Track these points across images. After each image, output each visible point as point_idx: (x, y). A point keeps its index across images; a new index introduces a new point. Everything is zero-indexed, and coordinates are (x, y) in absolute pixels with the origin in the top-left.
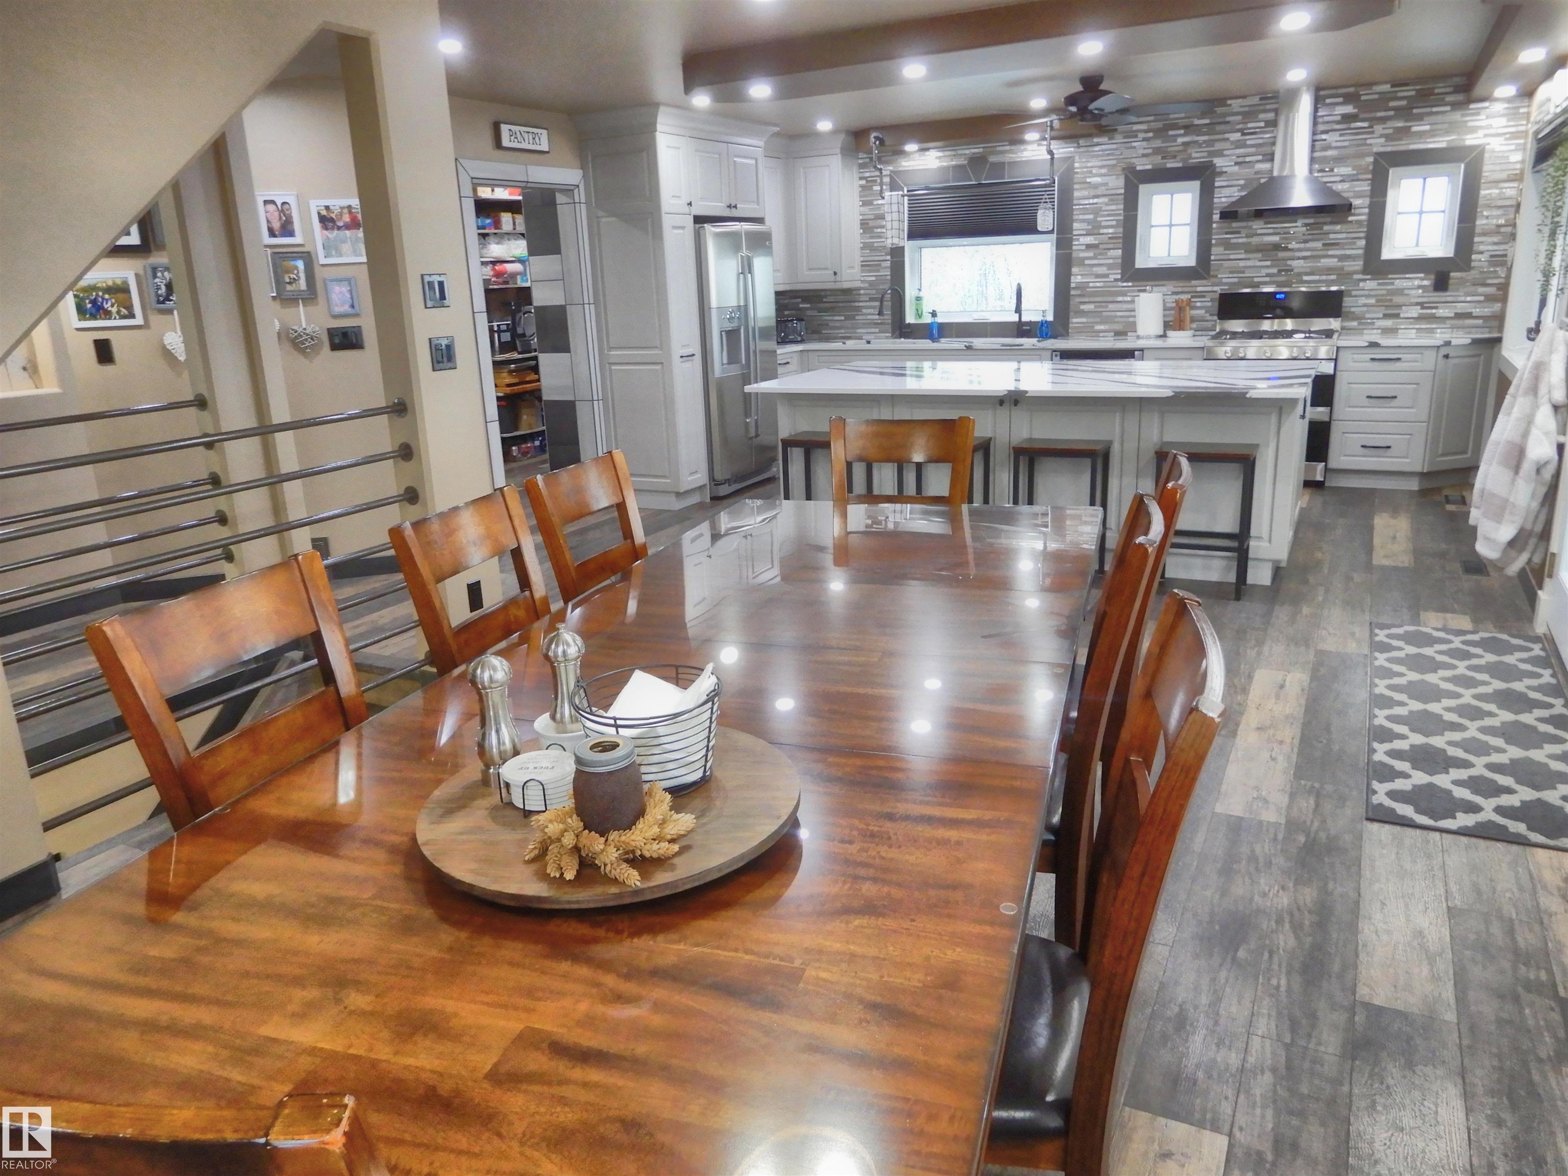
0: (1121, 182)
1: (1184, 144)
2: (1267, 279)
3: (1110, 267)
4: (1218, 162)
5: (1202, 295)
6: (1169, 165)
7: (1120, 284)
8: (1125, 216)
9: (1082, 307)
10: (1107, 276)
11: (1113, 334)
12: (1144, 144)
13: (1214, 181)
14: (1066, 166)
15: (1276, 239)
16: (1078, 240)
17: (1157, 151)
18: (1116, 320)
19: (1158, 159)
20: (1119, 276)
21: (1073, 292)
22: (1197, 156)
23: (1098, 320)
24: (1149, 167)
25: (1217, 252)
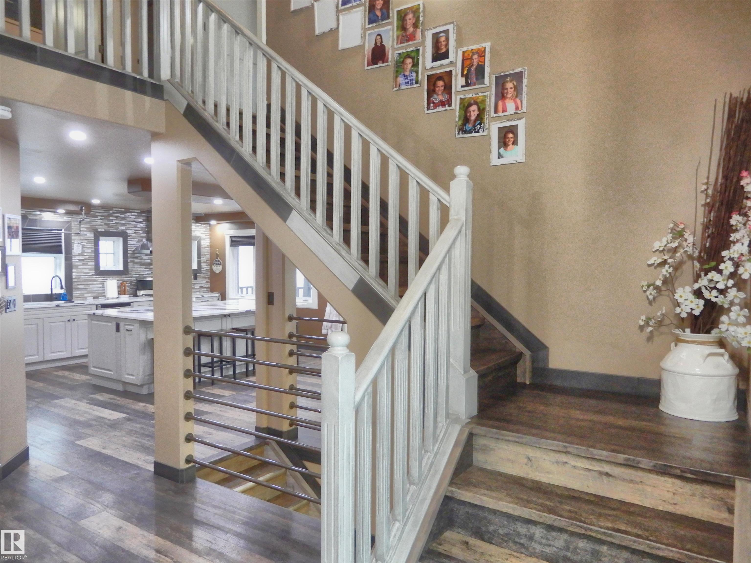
0: (92, 235)
1: (116, 223)
2: (148, 275)
3: (90, 269)
4: (128, 231)
5: (127, 281)
6: (111, 230)
7: (94, 277)
8: (95, 249)
9: (79, 286)
10: (88, 273)
11: (92, 298)
12: (101, 221)
13: (127, 239)
14: (67, 225)
15: (149, 261)
16: (75, 257)
17: (106, 224)
18: (94, 292)
19: (106, 227)
20: (94, 273)
21: (74, 280)
22: (122, 228)
23: (86, 292)
24: (103, 230)
25: (130, 265)
